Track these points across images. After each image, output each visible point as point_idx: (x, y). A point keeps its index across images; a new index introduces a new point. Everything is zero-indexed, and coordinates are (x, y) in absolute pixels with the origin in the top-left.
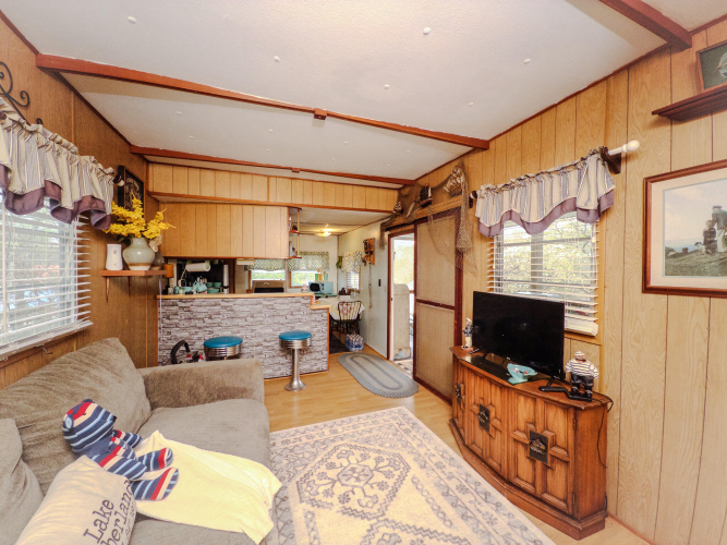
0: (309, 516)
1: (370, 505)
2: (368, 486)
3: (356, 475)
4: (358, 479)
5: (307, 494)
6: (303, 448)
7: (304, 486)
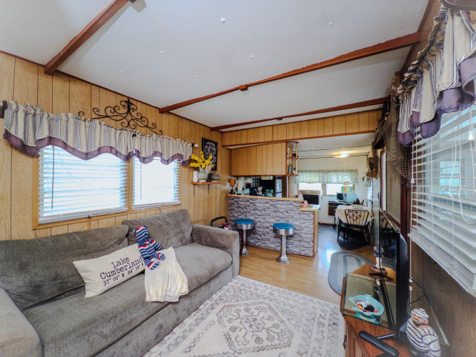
0: (212, 323)
1: (240, 343)
2: (251, 334)
3: (253, 323)
4: (251, 326)
5: (222, 313)
6: (246, 292)
7: (226, 309)
